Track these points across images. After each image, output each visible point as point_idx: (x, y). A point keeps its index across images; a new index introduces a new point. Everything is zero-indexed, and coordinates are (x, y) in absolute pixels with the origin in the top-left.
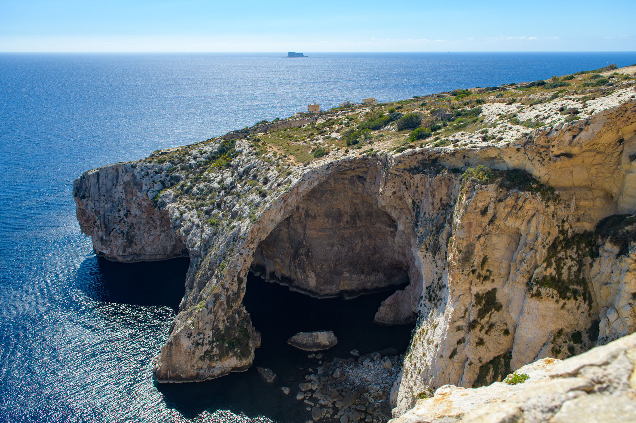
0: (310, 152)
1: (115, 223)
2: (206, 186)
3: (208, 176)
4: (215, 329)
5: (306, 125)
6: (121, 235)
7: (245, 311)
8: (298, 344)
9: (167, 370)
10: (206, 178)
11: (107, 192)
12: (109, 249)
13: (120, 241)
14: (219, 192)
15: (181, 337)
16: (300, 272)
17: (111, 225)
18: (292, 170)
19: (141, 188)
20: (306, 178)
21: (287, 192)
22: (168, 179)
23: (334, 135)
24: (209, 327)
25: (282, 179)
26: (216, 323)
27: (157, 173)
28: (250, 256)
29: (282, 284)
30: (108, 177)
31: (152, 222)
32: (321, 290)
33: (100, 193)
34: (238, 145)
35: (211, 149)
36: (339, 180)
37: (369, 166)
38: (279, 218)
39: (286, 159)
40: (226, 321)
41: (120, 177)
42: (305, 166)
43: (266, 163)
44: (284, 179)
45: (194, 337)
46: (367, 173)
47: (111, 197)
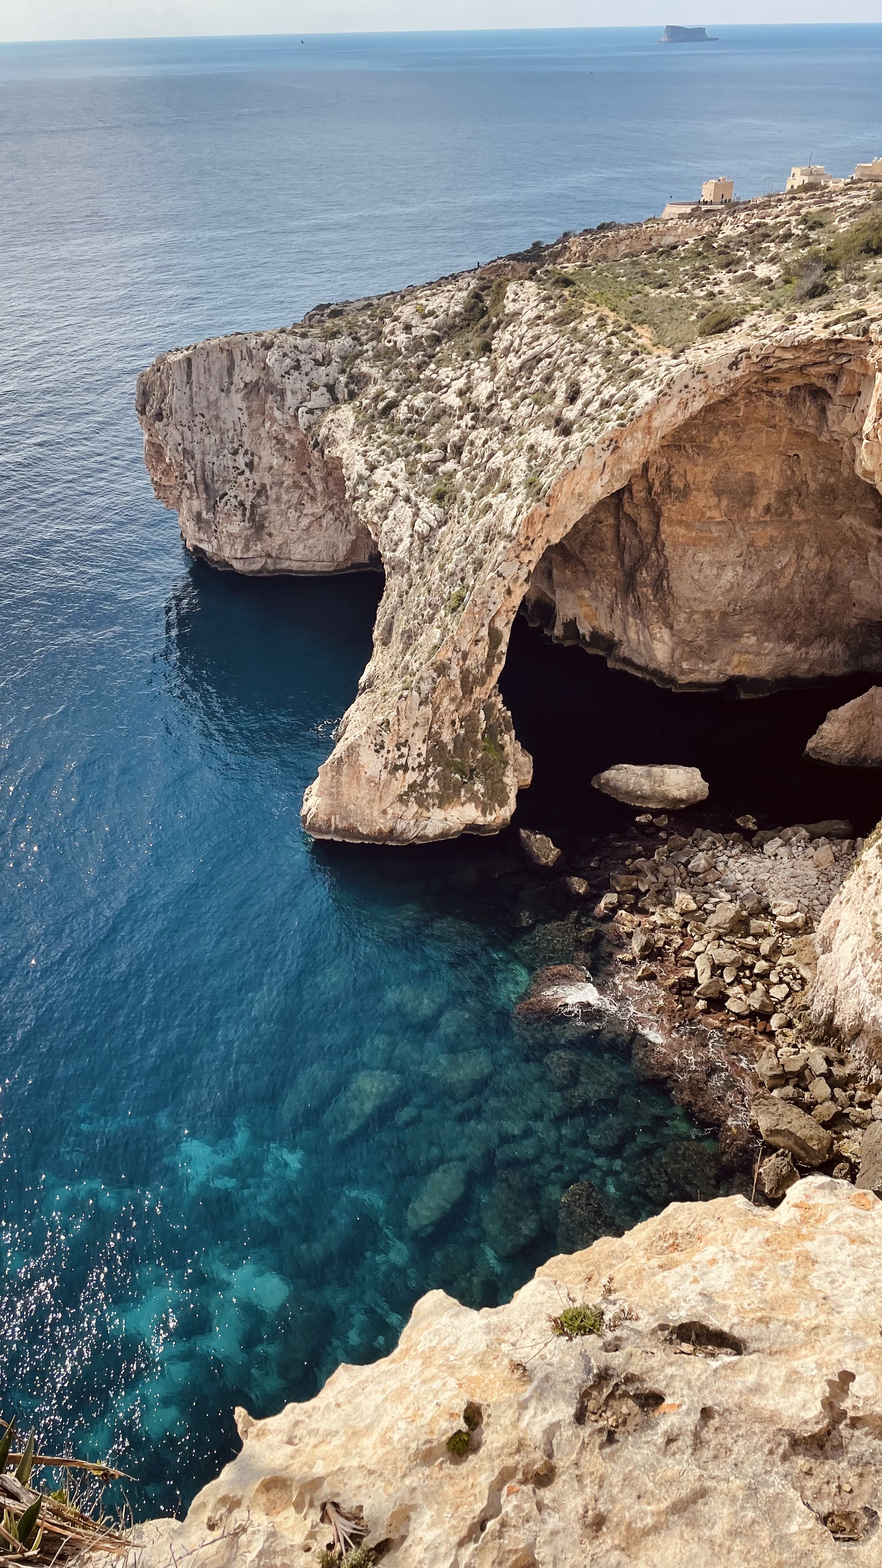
0: (693, 318)
1: (225, 482)
2: (428, 401)
3: (434, 376)
4: (432, 737)
5: (691, 241)
6: (239, 513)
7: (500, 706)
8: (616, 789)
9: (331, 814)
10: (431, 380)
11: (208, 408)
12: (215, 542)
13: (236, 526)
14: (461, 418)
15: (362, 748)
16: (636, 625)
17: (217, 486)
18: (642, 366)
19: (283, 399)
20: (676, 388)
21: (622, 425)
22: (343, 379)
23: (763, 271)
24: (421, 733)
25: (612, 390)
26: (435, 726)
27: (318, 363)
28: (521, 580)
29: (590, 651)
30: (209, 369)
31: (306, 485)
32: (682, 672)
33: (193, 409)
34: (512, 296)
35: (445, 305)
36: (759, 398)
37: (845, 359)
38: (598, 491)
39: (630, 334)
40: (458, 724)
41: (237, 369)
42: (675, 357)
43: (578, 346)
44: (619, 389)
45: (388, 752)
46: (835, 378)
47: (217, 418)
